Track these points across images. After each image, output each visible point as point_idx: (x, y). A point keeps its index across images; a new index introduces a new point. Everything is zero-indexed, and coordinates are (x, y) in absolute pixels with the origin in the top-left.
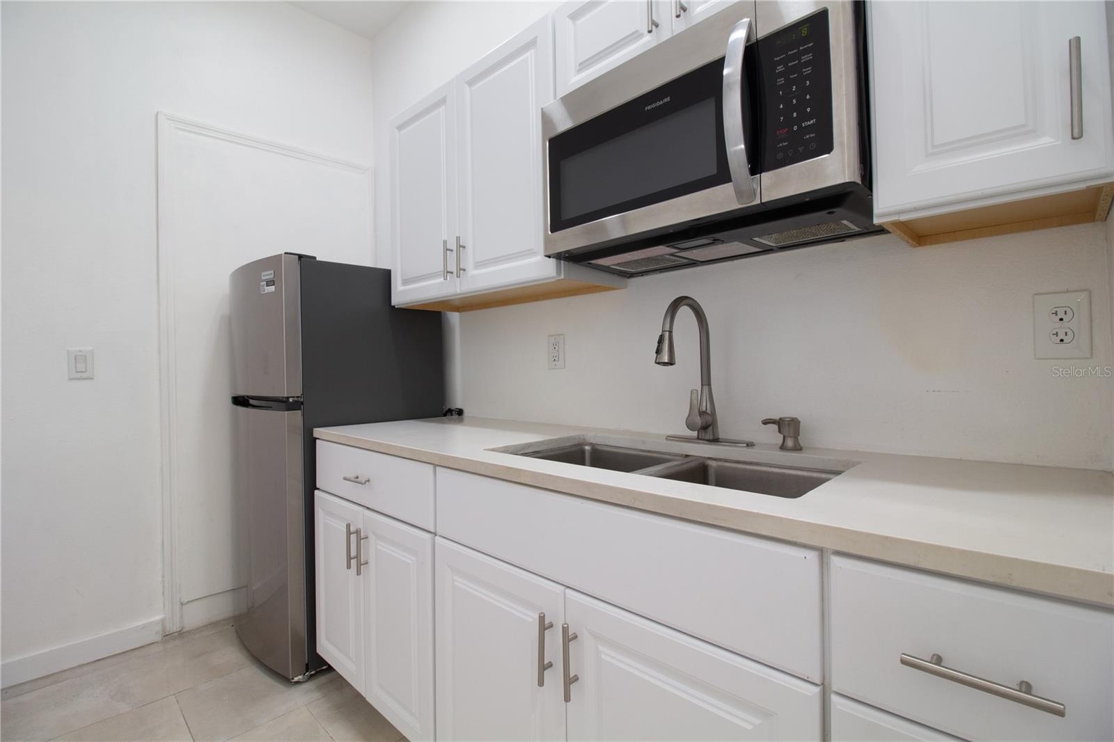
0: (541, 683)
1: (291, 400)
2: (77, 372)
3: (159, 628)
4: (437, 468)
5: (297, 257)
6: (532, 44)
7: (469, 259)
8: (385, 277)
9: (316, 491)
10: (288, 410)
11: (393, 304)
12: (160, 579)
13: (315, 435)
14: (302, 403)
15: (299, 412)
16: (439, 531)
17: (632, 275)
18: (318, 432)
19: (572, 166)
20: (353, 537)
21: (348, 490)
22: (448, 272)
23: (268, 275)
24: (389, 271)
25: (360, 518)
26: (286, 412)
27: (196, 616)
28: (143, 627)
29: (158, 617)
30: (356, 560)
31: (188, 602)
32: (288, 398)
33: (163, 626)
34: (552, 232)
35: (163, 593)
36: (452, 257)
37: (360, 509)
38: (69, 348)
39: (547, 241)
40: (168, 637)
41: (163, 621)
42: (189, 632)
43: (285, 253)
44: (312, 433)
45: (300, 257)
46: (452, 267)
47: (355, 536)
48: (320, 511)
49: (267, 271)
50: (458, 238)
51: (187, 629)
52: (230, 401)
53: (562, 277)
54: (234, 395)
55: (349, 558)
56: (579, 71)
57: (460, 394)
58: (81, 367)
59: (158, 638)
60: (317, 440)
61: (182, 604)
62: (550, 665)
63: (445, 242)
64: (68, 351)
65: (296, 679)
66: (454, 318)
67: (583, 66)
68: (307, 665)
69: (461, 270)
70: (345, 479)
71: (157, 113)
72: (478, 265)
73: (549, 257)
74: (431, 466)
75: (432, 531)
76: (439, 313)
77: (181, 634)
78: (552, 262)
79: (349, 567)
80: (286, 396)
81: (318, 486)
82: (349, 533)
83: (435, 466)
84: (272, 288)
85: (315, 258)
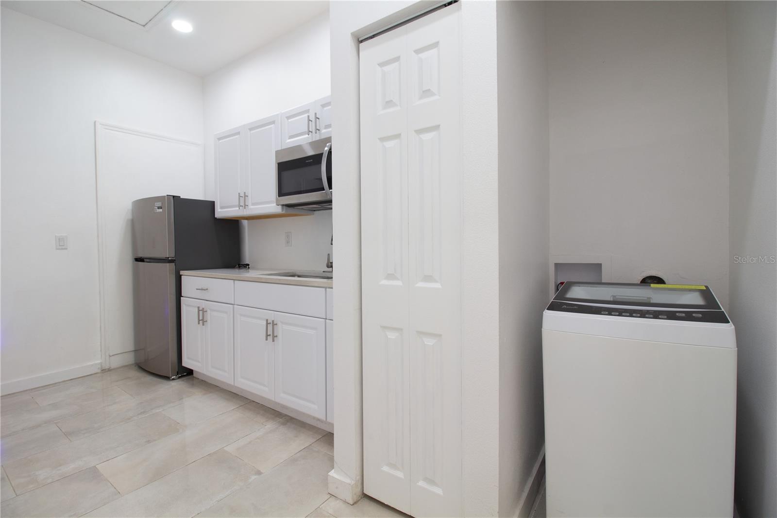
0: (267, 339)
1: (170, 258)
2: (60, 246)
3: (100, 366)
4: (236, 281)
5: (172, 197)
6: (273, 122)
7: (249, 201)
8: (212, 204)
9: (182, 298)
10: (169, 263)
11: (216, 217)
12: (99, 344)
13: (181, 274)
14: (175, 260)
15: (174, 264)
16: (236, 304)
17: (314, 211)
18: (182, 272)
19: (286, 174)
20: (201, 312)
21: (199, 294)
22: (240, 206)
23: (159, 204)
24: (214, 202)
25: (203, 304)
26: (168, 264)
27: (116, 362)
28: (92, 365)
29: (99, 362)
30: (202, 321)
31: (113, 355)
32: (169, 258)
33: (101, 365)
34: (279, 196)
35: (101, 351)
36: (242, 200)
37: (204, 301)
38: (57, 235)
39: (277, 200)
40: (104, 371)
41: (101, 363)
42: (114, 369)
43: (167, 195)
44: (179, 273)
45: (174, 197)
46: (242, 204)
47: (202, 311)
48: (184, 305)
49: (157, 202)
50: (245, 193)
51: (112, 368)
52: (134, 260)
53: (284, 212)
54: (135, 257)
55: (199, 320)
56: (289, 139)
57: (247, 258)
58: (61, 244)
59: (99, 371)
60: (182, 276)
61: (110, 356)
62: (270, 335)
63: (239, 194)
64: (56, 236)
65: (173, 377)
66: (245, 223)
67: (291, 137)
68: (178, 372)
69: (245, 206)
70: (197, 289)
71: (95, 122)
72: (253, 204)
73: (278, 205)
74: (233, 281)
75: (233, 303)
76: (238, 220)
77: (109, 370)
78: (280, 207)
79: (199, 323)
80: (168, 256)
81: (182, 295)
82: (199, 311)
83: (234, 280)
84: (161, 210)
85: (180, 197)
